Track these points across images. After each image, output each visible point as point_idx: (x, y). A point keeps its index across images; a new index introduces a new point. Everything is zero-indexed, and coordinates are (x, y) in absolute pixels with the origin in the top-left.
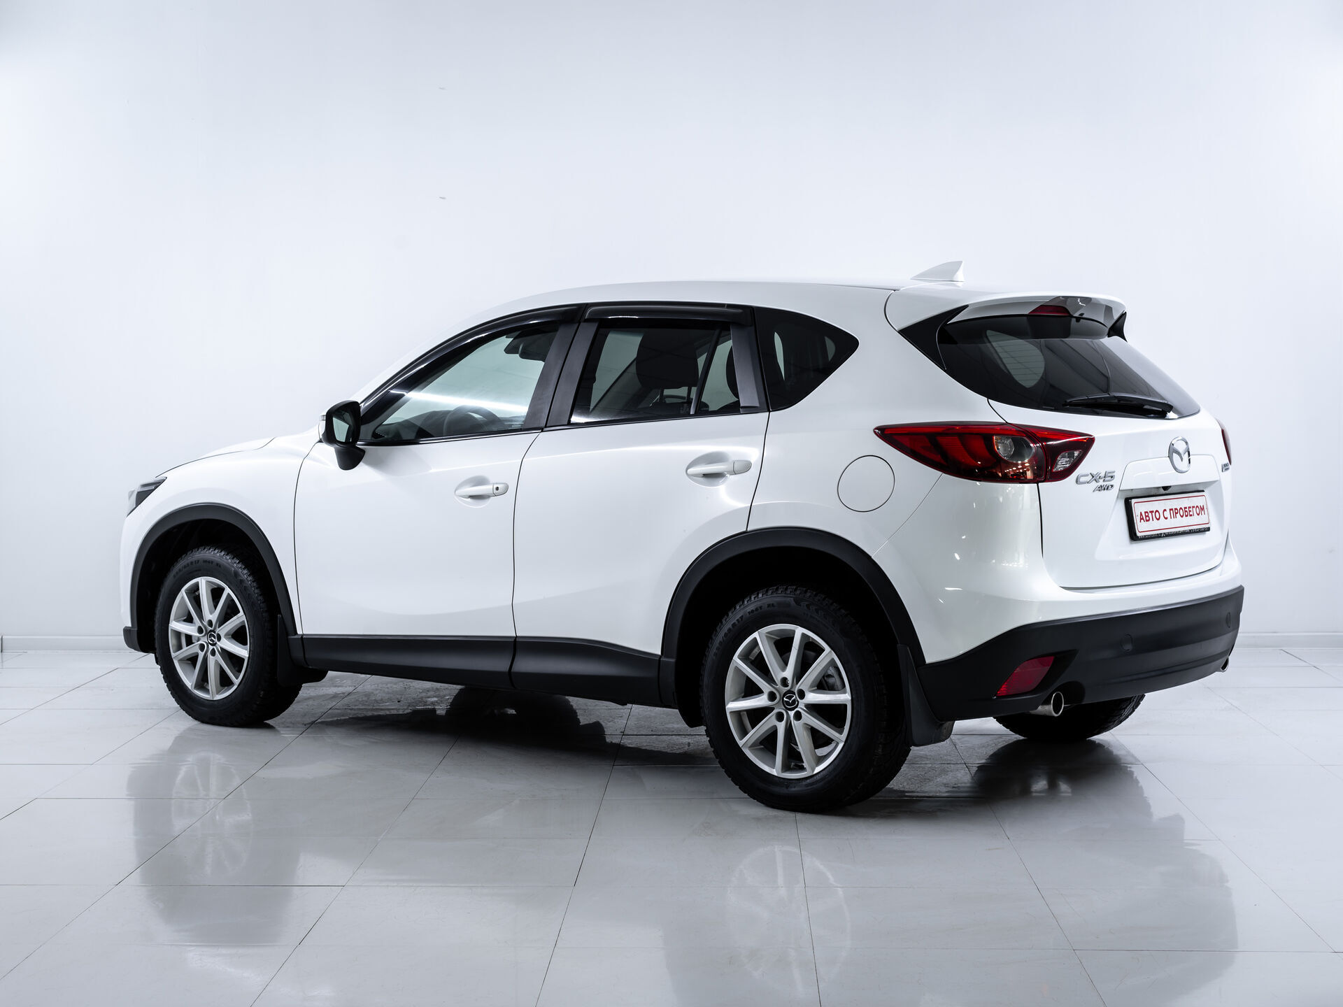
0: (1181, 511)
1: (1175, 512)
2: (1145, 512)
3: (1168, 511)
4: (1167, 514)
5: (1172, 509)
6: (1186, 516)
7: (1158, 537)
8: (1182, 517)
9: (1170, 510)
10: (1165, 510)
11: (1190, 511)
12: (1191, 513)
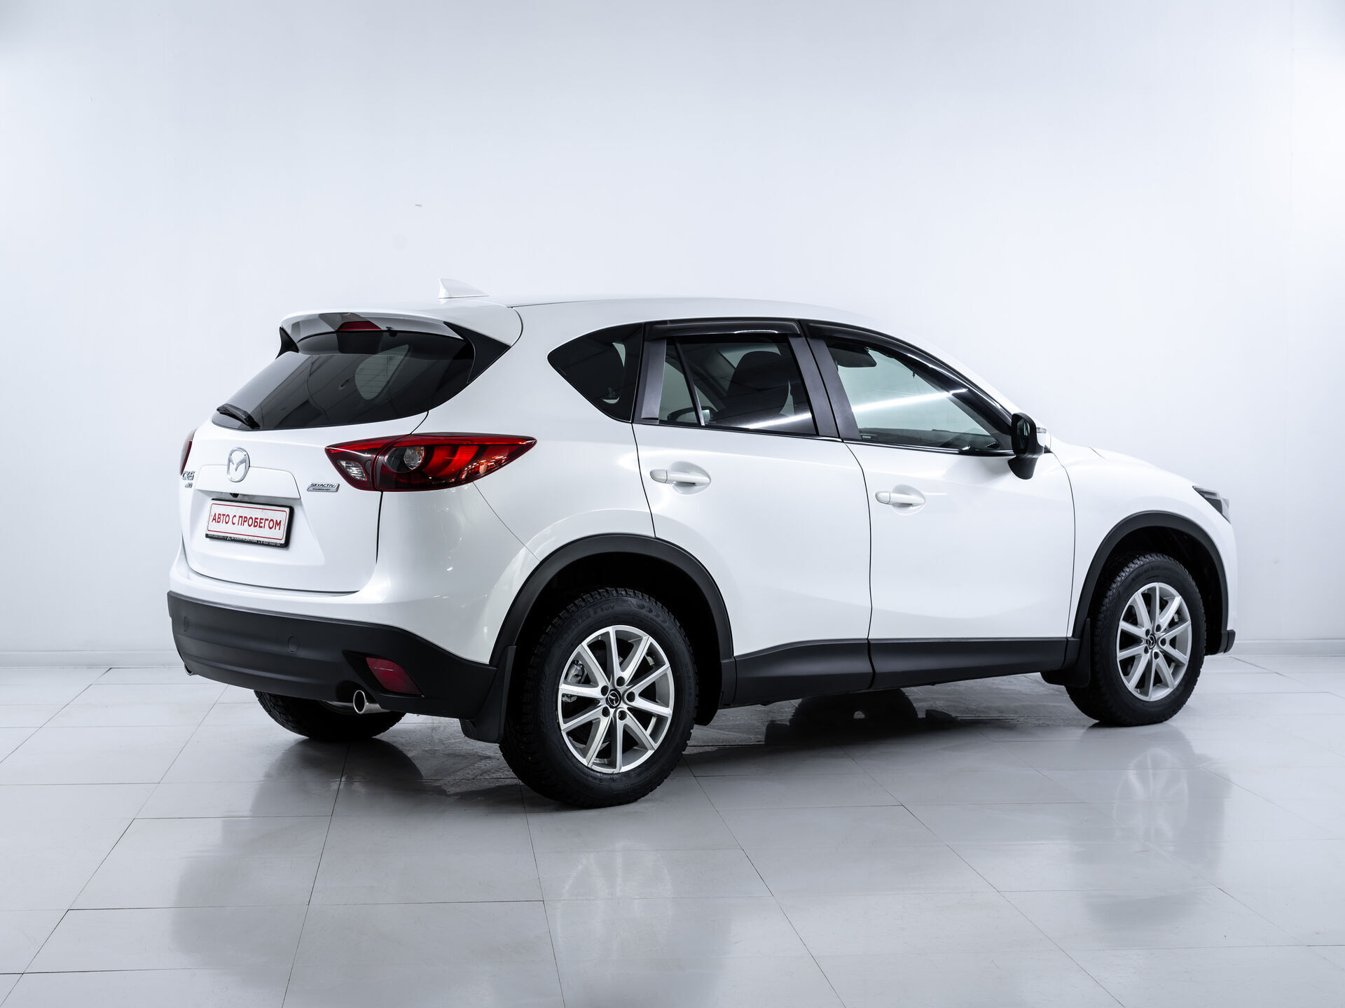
0: (251, 520)
1: (244, 520)
2: (219, 514)
3: (237, 517)
4: (236, 520)
5: (242, 517)
6: (255, 526)
7: (224, 539)
8: (250, 526)
9: (240, 517)
10: (235, 516)
11: (261, 523)
12: (261, 525)
